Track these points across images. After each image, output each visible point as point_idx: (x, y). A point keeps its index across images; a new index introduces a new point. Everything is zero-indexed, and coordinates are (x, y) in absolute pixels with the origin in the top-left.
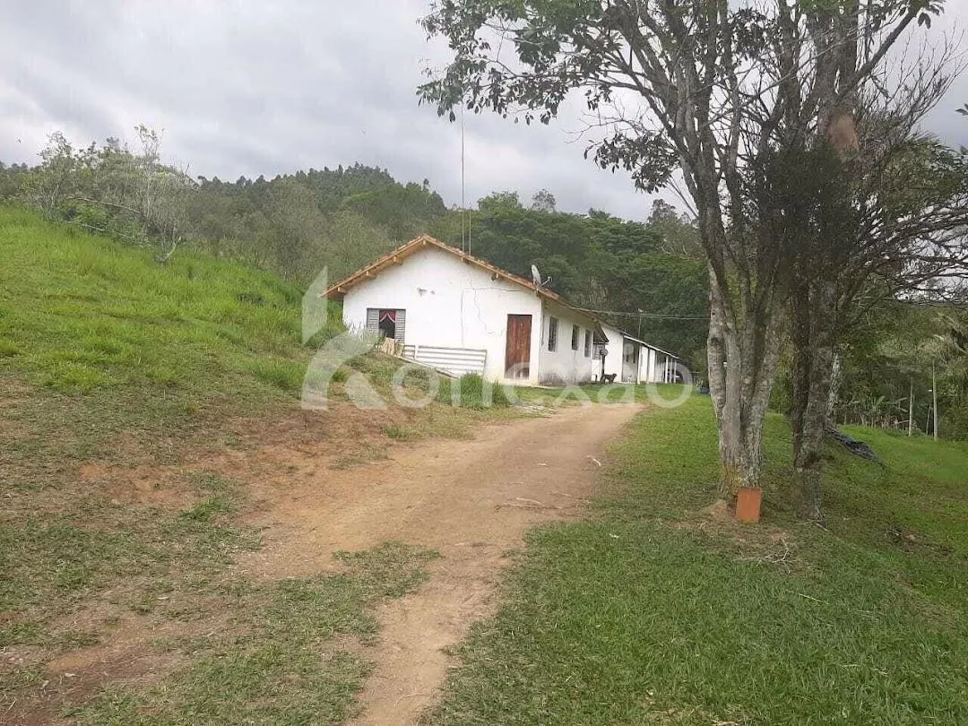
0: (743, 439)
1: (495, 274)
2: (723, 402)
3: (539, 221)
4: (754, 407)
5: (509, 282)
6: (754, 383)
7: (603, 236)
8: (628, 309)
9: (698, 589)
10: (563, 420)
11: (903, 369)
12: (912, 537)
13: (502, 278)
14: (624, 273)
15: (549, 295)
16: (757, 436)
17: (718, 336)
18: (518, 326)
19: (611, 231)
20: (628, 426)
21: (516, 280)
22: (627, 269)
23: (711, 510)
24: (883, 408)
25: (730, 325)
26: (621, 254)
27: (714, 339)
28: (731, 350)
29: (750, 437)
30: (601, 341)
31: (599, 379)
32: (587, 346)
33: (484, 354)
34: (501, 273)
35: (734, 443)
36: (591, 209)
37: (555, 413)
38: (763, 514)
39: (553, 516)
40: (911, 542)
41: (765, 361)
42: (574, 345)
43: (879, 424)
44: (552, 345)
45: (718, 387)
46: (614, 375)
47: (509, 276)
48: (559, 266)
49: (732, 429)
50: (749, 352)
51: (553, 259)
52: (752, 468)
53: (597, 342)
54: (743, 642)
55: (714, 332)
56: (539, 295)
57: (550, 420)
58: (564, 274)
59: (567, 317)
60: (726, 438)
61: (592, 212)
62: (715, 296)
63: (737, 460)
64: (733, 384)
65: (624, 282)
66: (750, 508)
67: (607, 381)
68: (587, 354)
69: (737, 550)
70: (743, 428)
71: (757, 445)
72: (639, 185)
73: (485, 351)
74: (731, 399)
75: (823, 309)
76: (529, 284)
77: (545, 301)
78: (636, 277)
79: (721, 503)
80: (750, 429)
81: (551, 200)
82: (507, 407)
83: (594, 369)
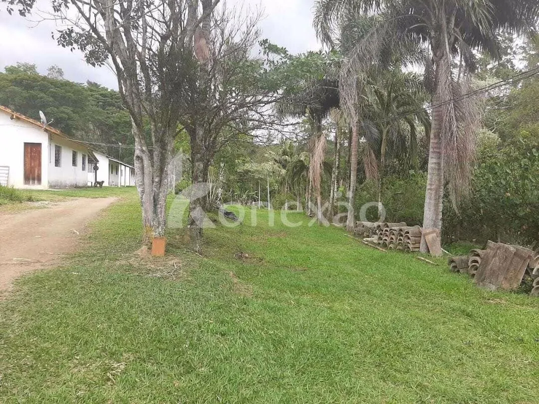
0: (155, 212)
1: (13, 115)
2: (143, 192)
3: (52, 83)
4: (161, 194)
5: (23, 121)
6: (161, 181)
7: (96, 98)
8: (113, 143)
9: (120, 296)
10: (60, 209)
11: (257, 176)
12: (247, 255)
13: (18, 119)
14: (110, 121)
15: (53, 130)
16: (163, 210)
17: (139, 155)
18: (32, 151)
19: (101, 95)
20: (103, 210)
21: (29, 120)
22: (112, 118)
23: (138, 252)
24: (248, 196)
25: (144, 148)
26: (107, 110)
27: (138, 157)
28: (146, 162)
29: (159, 210)
30: (94, 162)
31: (93, 185)
32: (84, 163)
33: (8, 169)
34: (18, 115)
35: (150, 214)
36: (88, 81)
37: (56, 205)
38: (167, 251)
39: (38, 266)
40: (246, 258)
41: (165, 169)
42: (74, 163)
43: (246, 204)
44: (57, 163)
45: (141, 184)
46: (103, 182)
47: (23, 117)
48: (67, 114)
49: (149, 206)
50: (157, 164)
51: (62, 109)
52: (160, 227)
53: (90, 161)
54: (140, 319)
55: (137, 152)
56: (46, 130)
57: (51, 209)
58: (69, 119)
59: (69, 146)
60: (146, 212)
61: (89, 83)
62: (135, 131)
63: (152, 224)
64: (148, 181)
65: (111, 128)
66: (159, 248)
67: (98, 185)
68: (84, 169)
69: (148, 271)
70: (155, 206)
71: (163, 214)
72: (88, 61)
73: (9, 167)
74: (147, 190)
75: (197, 142)
76: (39, 123)
77: (51, 135)
78: (118, 124)
79: (144, 248)
80: (159, 206)
81: (60, 72)
82: (21, 202)
83: (88, 178)
